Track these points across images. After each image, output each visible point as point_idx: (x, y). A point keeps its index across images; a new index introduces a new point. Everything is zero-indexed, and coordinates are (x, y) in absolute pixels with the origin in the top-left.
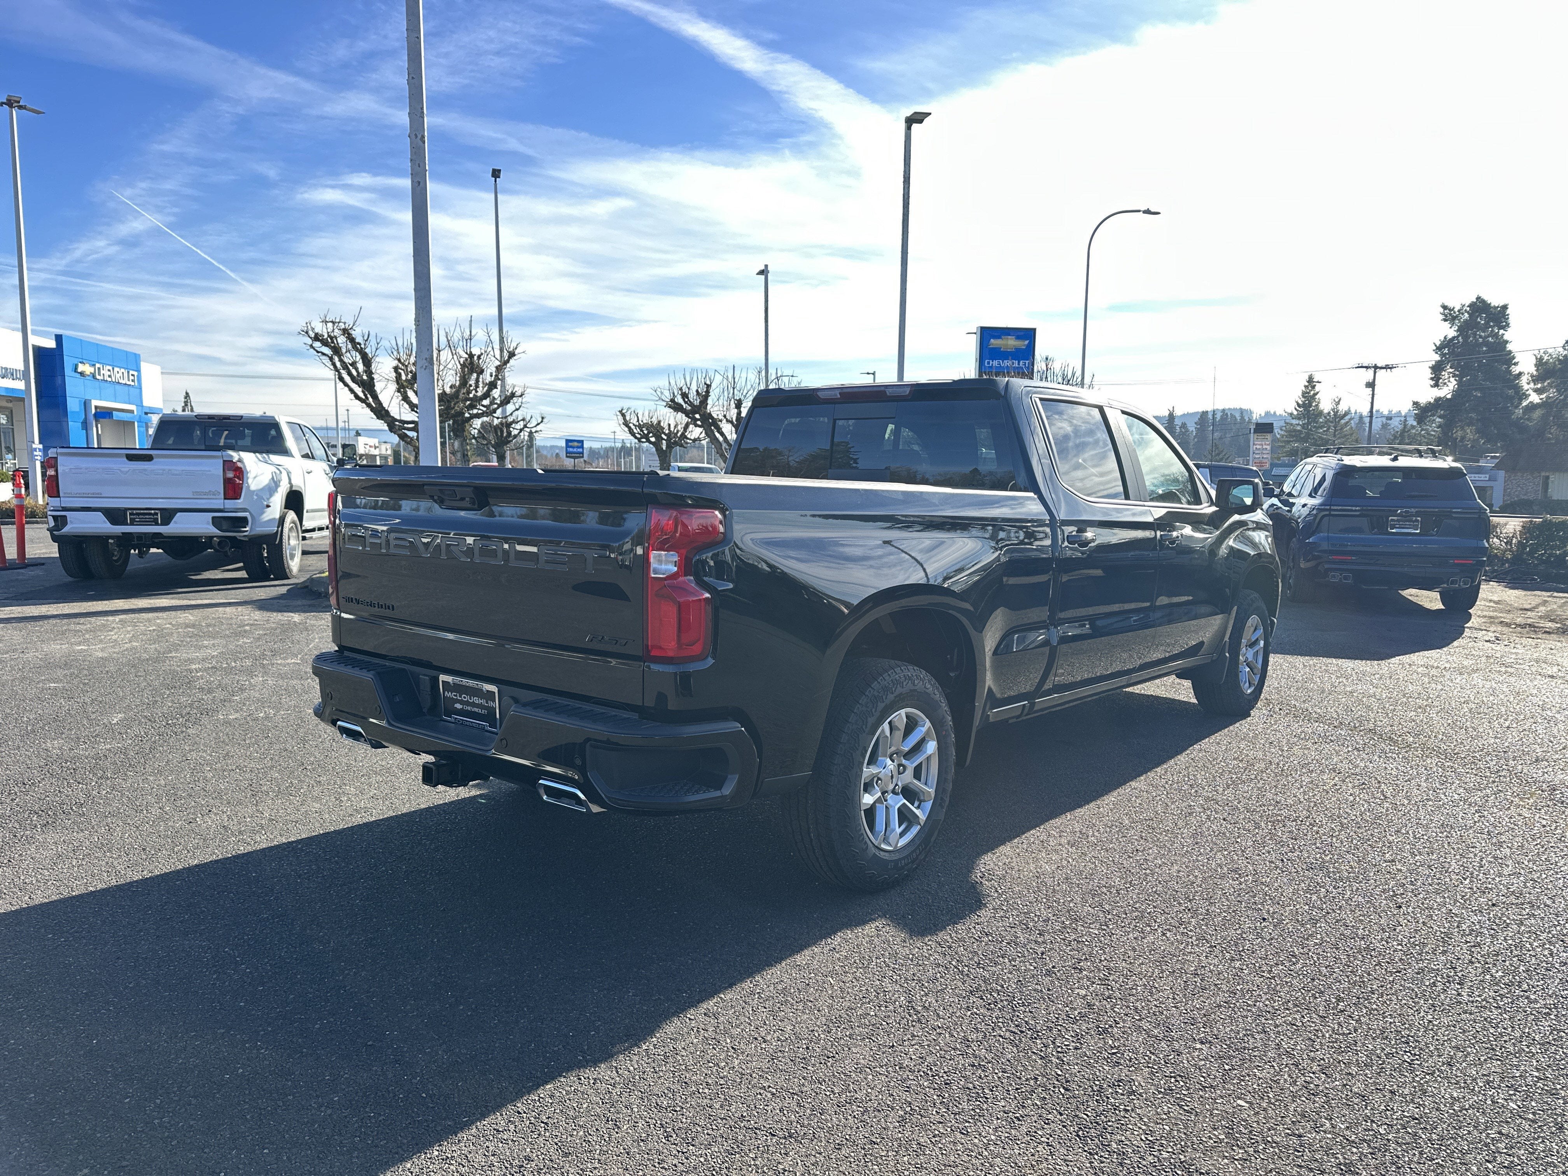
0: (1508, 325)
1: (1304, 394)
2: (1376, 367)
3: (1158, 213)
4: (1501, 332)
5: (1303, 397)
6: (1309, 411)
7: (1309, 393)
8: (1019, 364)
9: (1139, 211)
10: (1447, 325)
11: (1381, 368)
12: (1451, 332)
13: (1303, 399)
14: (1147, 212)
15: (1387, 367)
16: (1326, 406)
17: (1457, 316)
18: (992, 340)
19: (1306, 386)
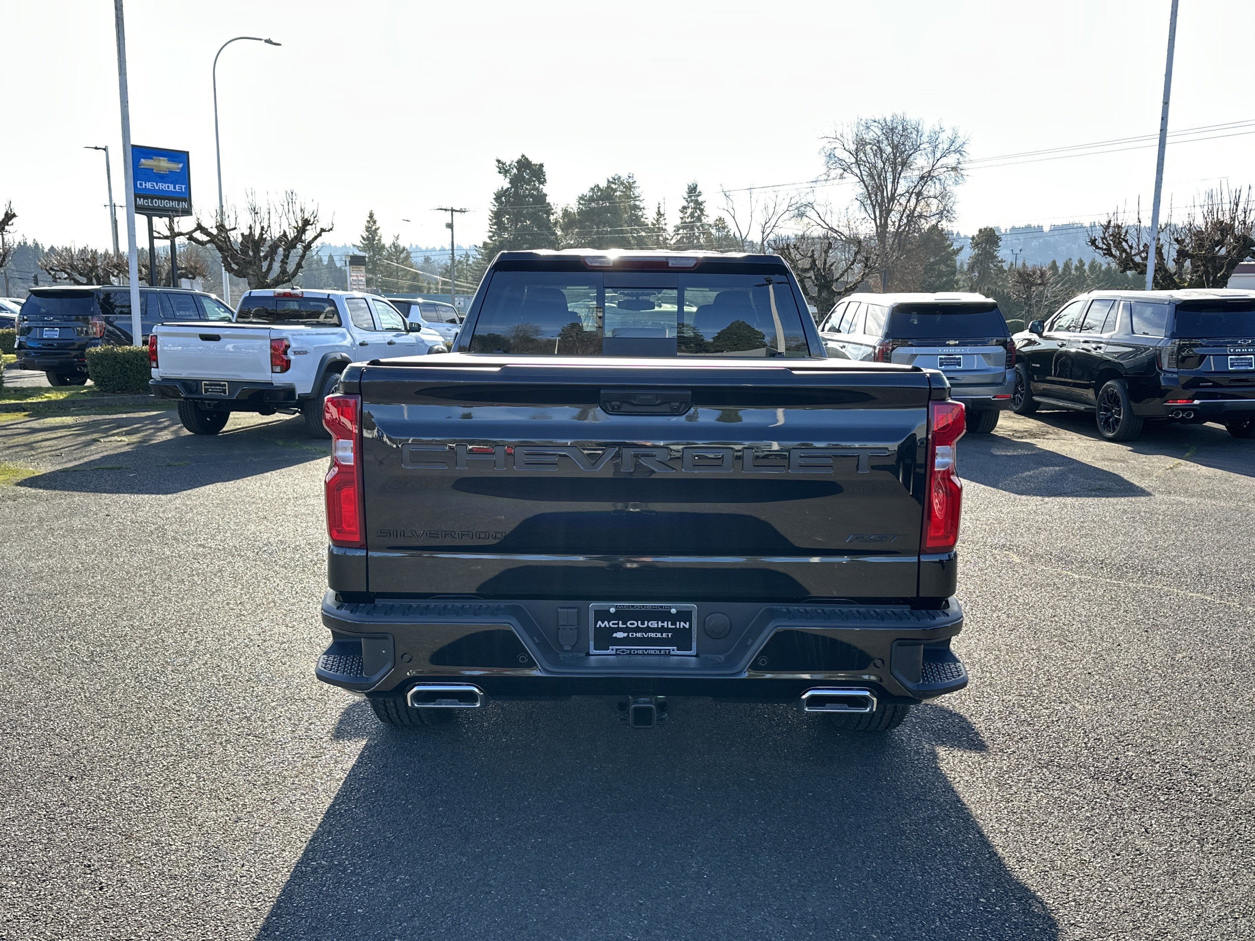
0: (545, 181)
1: (368, 229)
2: (453, 210)
3: (279, 45)
4: (541, 186)
5: (367, 231)
6: (373, 244)
7: (371, 228)
8: (175, 188)
9: (261, 40)
10: (501, 176)
11: (456, 211)
12: (505, 183)
13: (367, 233)
14: (269, 41)
15: (461, 211)
16: (387, 241)
17: (508, 170)
18: (142, 160)
19: (368, 222)
